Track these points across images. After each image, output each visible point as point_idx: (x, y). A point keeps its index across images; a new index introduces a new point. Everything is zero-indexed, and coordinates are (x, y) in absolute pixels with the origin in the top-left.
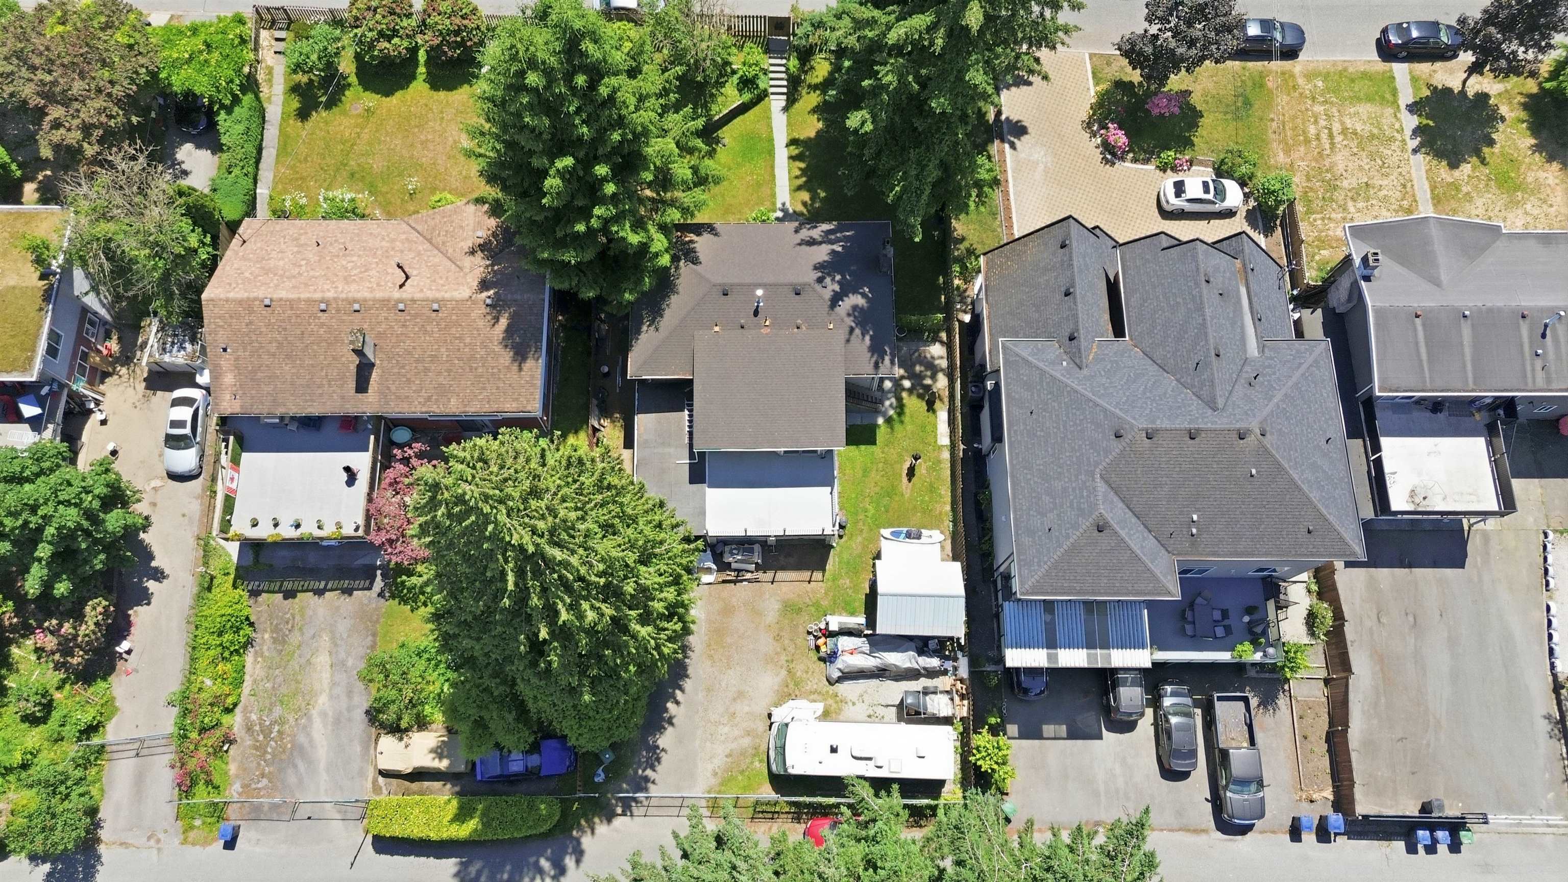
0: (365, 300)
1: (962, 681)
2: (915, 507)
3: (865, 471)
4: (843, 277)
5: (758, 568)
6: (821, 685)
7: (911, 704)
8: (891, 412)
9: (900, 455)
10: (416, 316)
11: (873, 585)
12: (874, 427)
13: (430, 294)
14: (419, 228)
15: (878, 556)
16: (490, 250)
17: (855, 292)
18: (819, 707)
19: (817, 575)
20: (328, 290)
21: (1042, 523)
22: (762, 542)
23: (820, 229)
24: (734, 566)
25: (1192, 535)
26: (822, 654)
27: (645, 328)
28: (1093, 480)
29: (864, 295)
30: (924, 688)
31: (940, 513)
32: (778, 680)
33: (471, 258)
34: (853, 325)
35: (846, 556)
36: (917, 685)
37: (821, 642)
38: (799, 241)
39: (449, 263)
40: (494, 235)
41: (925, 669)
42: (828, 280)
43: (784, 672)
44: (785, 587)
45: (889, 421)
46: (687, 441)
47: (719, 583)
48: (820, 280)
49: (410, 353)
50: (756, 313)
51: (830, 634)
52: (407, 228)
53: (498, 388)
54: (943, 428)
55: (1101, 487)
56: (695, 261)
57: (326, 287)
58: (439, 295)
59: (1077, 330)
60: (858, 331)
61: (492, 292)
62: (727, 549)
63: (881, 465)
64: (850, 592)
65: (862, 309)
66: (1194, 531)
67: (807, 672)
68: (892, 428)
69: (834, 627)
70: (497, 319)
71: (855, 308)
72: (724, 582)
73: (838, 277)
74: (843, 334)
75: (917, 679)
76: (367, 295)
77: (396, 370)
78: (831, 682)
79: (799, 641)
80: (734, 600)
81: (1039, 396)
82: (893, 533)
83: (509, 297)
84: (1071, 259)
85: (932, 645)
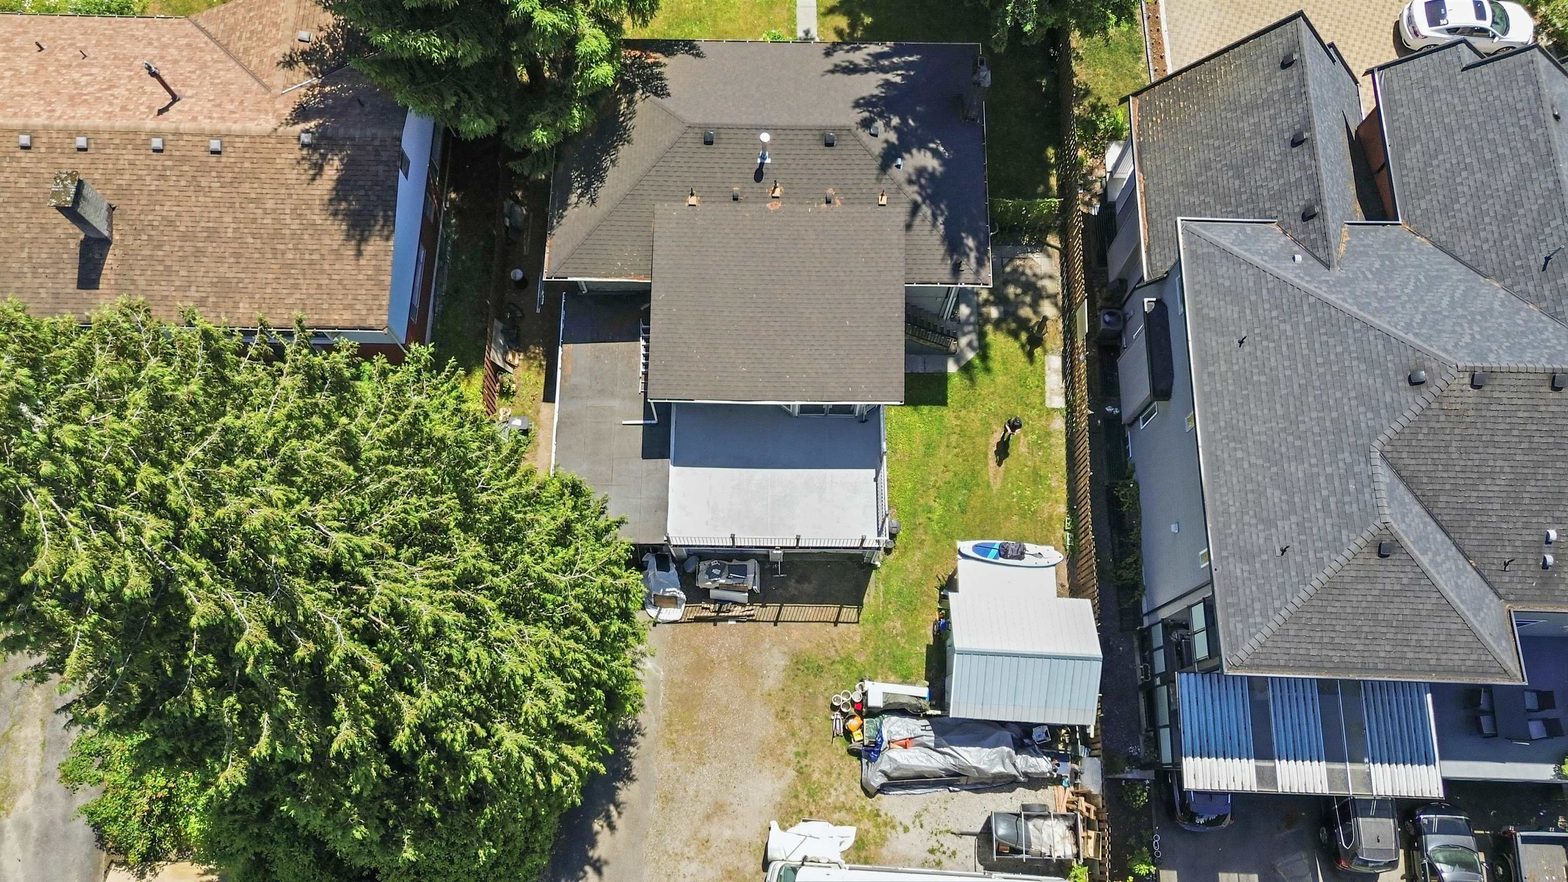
0: (97, 132)
1: (1088, 797)
2: (1009, 506)
3: (928, 446)
4: (904, 121)
5: (754, 598)
6: (852, 796)
7: (1002, 837)
8: (971, 355)
9: (986, 424)
10: (184, 159)
11: (943, 631)
12: (943, 378)
13: (206, 125)
14: (211, 29)
15: (951, 584)
16: (320, 62)
17: (922, 146)
18: (849, 834)
19: (849, 613)
20: (38, 115)
21: (1268, 539)
22: (762, 556)
23: (866, 51)
24: (714, 594)
25: (1545, 566)
26: (856, 745)
27: (573, 198)
28: (1368, 460)
29: (936, 153)
30: (1025, 807)
31: (1050, 517)
32: (782, 784)
33: (286, 72)
34: (919, 199)
35: (895, 583)
36: (1010, 801)
37: (854, 723)
38: (831, 67)
39: (249, 81)
40: (330, 39)
41: (1026, 774)
42: (879, 124)
43: (791, 773)
44: (796, 632)
45: (967, 369)
46: (641, 389)
47: (690, 621)
48: (866, 124)
49: (171, 223)
50: (759, 175)
51: (865, 711)
52: (195, 30)
53: (320, 286)
54: (1054, 382)
55: (1384, 475)
56: (661, 92)
57: (35, 109)
58: (222, 127)
59: (1319, 201)
60: (926, 210)
61: (312, 124)
62: (703, 566)
63: (954, 438)
64: (902, 641)
65: (932, 175)
66: (1550, 559)
67: (829, 774)
68: (972, 380)
69: (876, 701)
70: (319, 168)
71: (921, 171)
72: (698, 620)
73: (895, 121)
74: (901, 213)
75: (1012, 790)
76: (100, 122)
77: (146, 252)
78: (869, 793)
79: (818, 721)
80: (713, 650)
81: (1254, 311)
82: (976, 548)
83: (342, 131)
84: (1302, 82)
85: (1037, 734)
